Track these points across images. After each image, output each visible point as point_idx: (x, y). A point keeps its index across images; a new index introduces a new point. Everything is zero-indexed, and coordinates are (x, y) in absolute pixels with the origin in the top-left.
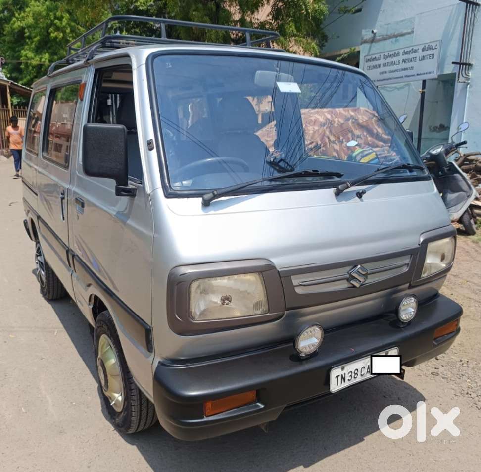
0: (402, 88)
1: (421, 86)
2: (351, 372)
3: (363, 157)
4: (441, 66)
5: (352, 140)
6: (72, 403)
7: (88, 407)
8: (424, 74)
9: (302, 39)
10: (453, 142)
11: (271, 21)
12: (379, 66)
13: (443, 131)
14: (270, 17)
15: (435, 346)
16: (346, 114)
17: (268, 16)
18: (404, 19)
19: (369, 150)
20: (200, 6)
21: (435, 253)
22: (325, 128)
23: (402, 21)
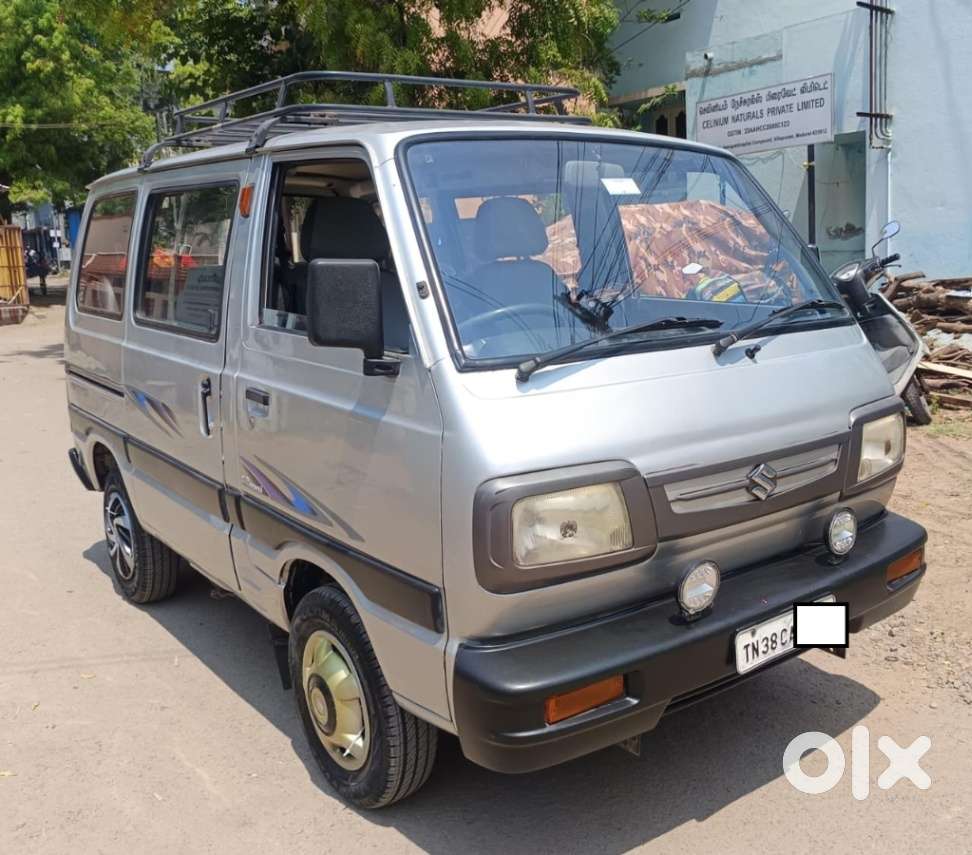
0: (770, 158)
1: (805, 154)
2: (767, 638)
3: (715, 293)
4: (837, 117)
5: (690, 262)
6: (250, 775)
7: (283, 778)
8: (809, 134)
9: (573, 71)
10: (875, 257)
11: (510, 38)
12: (726, 120)
13: (851, 236)
14: (508, 30)
15: (891, 593)
16: (675, 213)
17: (504, 28)
18: (760, 33)
19: (725, 279)
20: (368, 12)
21: (875, 442)
22: (638, 242)
23: (757, 38)
